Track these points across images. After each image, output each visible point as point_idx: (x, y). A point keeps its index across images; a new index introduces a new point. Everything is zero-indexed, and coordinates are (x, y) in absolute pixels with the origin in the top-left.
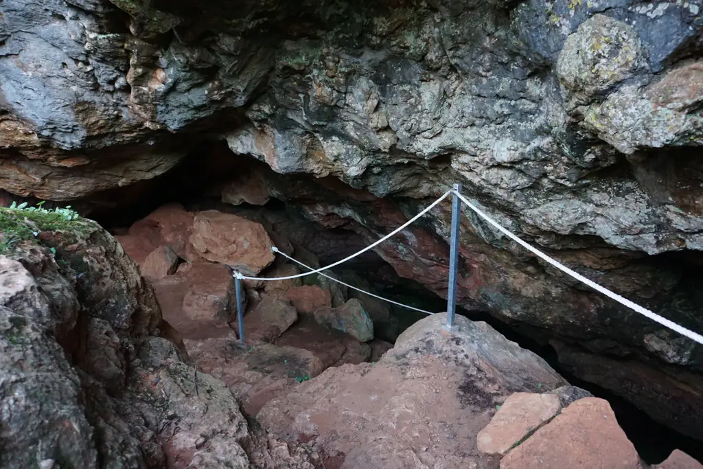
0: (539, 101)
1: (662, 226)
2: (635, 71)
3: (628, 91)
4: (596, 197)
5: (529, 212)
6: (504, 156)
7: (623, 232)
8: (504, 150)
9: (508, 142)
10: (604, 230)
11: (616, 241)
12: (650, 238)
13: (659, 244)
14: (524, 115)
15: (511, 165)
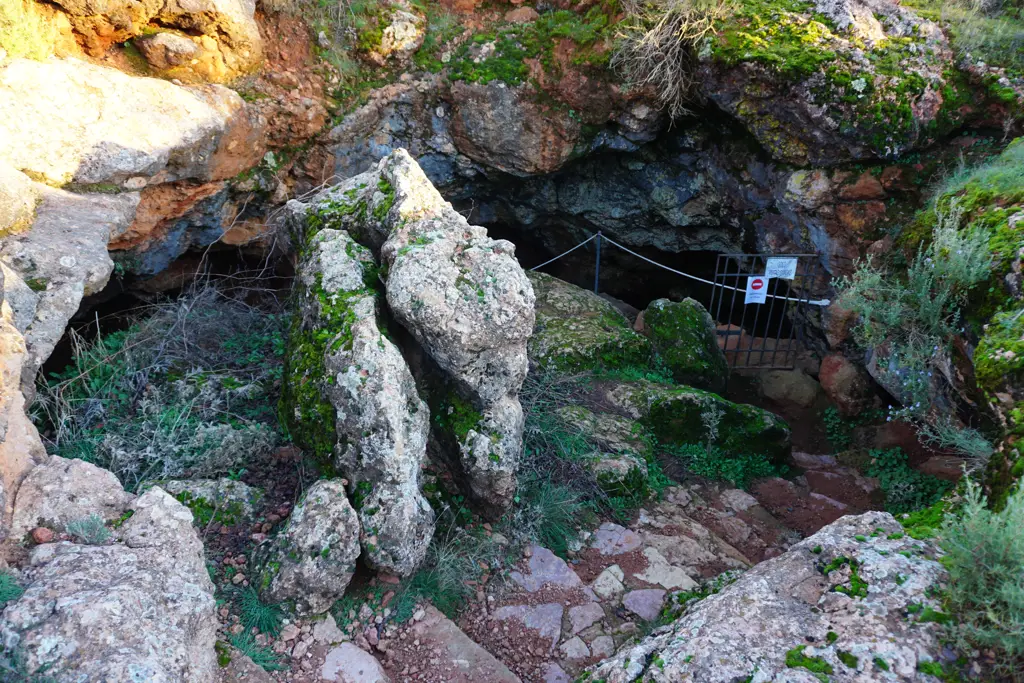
0: (635, 196)
1: (681, 242)
2: (678, 205)
3: (676, 210)
4: (654, 230)
5: (622, 237)
6: (617, 216)
7: (665, 244)
8: (617, 213)
9: (619, 210)
10: (657, 243)
11: (663, 248)
12: (676, 247)
13: (680, 248)
14: (628, 200)
15: (620, 219)
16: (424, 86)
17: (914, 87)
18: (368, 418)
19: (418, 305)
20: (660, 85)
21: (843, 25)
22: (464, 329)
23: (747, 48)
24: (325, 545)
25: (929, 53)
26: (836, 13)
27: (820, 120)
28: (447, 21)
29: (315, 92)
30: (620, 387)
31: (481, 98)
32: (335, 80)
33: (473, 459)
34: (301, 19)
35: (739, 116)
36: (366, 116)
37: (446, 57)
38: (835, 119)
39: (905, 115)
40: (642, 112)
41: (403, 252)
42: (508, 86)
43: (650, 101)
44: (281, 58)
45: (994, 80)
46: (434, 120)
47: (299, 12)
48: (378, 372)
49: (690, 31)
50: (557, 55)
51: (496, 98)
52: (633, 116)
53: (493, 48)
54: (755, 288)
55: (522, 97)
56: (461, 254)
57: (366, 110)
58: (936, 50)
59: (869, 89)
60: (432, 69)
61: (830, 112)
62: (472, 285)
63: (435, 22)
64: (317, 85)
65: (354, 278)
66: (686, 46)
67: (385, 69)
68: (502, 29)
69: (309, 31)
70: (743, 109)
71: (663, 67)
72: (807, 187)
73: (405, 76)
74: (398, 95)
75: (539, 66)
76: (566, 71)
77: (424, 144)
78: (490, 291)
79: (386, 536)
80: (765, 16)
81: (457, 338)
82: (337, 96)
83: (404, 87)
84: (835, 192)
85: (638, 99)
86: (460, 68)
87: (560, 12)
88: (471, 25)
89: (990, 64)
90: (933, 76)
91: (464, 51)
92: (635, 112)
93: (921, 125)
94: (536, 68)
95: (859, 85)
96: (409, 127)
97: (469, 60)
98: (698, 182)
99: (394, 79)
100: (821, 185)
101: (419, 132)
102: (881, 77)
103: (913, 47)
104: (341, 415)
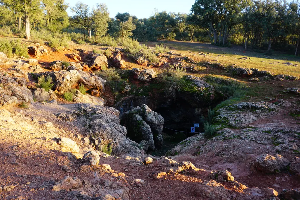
16: (131, 97)
17: (210, 94)
18: (147, 132)
19: (151, 120)
20: (172, 95)
21: (199, 86)
22: (157, 122)
23: (185, 90)
24: (145, 145)
25: (211, 90)
26: (198, 84)
27: (197, 100)
28: (134, 86)
29: (113, 98)
30: (171, 144)
31: (141, 99)
32: (116, 96)
33: (158, 139)
34: (109, 86)
35: (186, 100)
36: (121, 102)
37: (134, 92)
38: (199, 99)
39: (209, 98)
40: (169, 100)
41: (148, 115)
42: (146, 96)
43: (170, 98)
44: (106, 93)
45: (221, 93)
46: (131, 103)
47: (109, 85)
48: (148, 127)
49: (177, 87)
50: (154, 91)
51: (144, 99)
52: (168, 101)
53: (142, 90)
54: (192, 129)
55: (148, 98)
56: (154, 115)
57: (121, 101)
58: (212, 89)
59: (203, 95)
60: (132, 94)
61: (199, 98)
62: (157, 118)
63: (132, 86)
64: (113, 97)
65: (141, 119)
66: (176, 89)
67: (124, 94)
68: (143, 87)
69: (111, 88)
70: (186, 99)
71: (173, 93)
72: (198, 111)
73: (127, 95)
74: (126, 99)
75: (151, 93)
76: (156, 94)
77: (129, 107)
78: (159, 118)
79: (151, 144)
80: (188, 85)
81: (156, 124)
82: (116, 99)
83: (127, 97)
84: (203, 111)
85: (169, 98)
86: (137, 93)
87: (154, 84)
88: (138, 86)
89: (220, 91)
90: (212, 93)
91: (137, 91)
92: (168, 100)
93: (212, 100)
94: (150, 93)
95: (202, 94)
96: (127, 104)
97: (138, 92)
98: (180, 113)
99: (126, 96)
100: (200, 110)
101: (128, 105)
102: (205, 93)
103: (209, 89)
104: (143, 133)
